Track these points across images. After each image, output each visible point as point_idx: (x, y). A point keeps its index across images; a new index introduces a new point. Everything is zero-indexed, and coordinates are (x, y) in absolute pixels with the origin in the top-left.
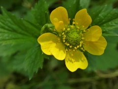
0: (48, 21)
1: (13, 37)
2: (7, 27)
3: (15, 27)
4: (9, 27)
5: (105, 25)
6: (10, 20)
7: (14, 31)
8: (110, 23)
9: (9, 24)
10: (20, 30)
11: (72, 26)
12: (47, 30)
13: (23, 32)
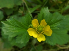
0: (31, 24)
1: (17, 29)
2: (15, 25)
3: (18, 25)
4: (16, 25)
5: (54, 24)
6: (16, 22)
7: (17, 27)
8: (55, 24)
9: (16, 24)
10: (20, 26)
11: (40, 26)
12: (31, 27)
13: (21, 27)
